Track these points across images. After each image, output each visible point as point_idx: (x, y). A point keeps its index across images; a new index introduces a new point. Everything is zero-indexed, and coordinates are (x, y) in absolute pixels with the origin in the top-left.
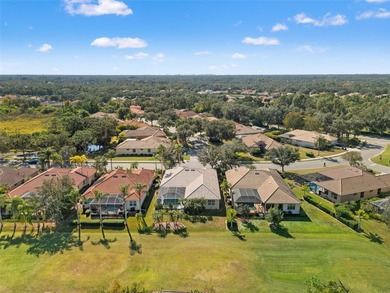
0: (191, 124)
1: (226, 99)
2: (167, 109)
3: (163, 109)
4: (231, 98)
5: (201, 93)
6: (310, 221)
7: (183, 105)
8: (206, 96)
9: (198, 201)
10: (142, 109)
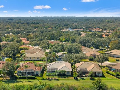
0: (59, 46)
1: (80, 34)
2: (43, 39)
3: (41, 40)
4: (83, 34)
5: (64, 30)
6: (105, 77)
7: (53, 38)
8: (67, 32)
9: (63, 71)
10: (28, 40)
